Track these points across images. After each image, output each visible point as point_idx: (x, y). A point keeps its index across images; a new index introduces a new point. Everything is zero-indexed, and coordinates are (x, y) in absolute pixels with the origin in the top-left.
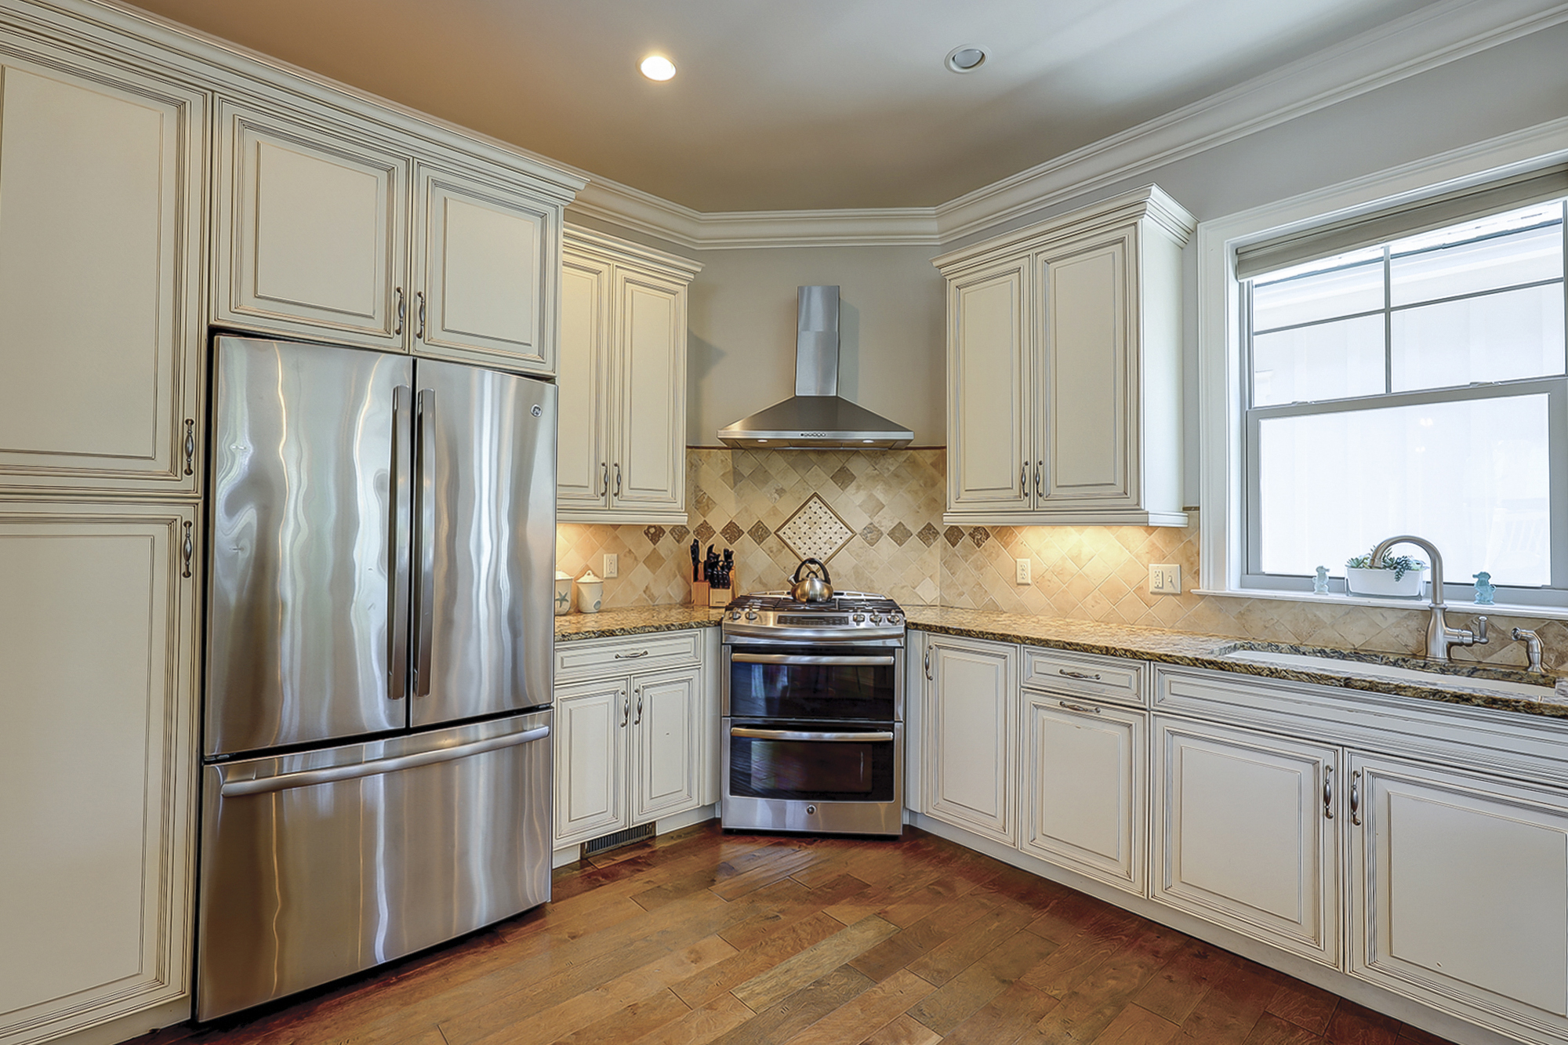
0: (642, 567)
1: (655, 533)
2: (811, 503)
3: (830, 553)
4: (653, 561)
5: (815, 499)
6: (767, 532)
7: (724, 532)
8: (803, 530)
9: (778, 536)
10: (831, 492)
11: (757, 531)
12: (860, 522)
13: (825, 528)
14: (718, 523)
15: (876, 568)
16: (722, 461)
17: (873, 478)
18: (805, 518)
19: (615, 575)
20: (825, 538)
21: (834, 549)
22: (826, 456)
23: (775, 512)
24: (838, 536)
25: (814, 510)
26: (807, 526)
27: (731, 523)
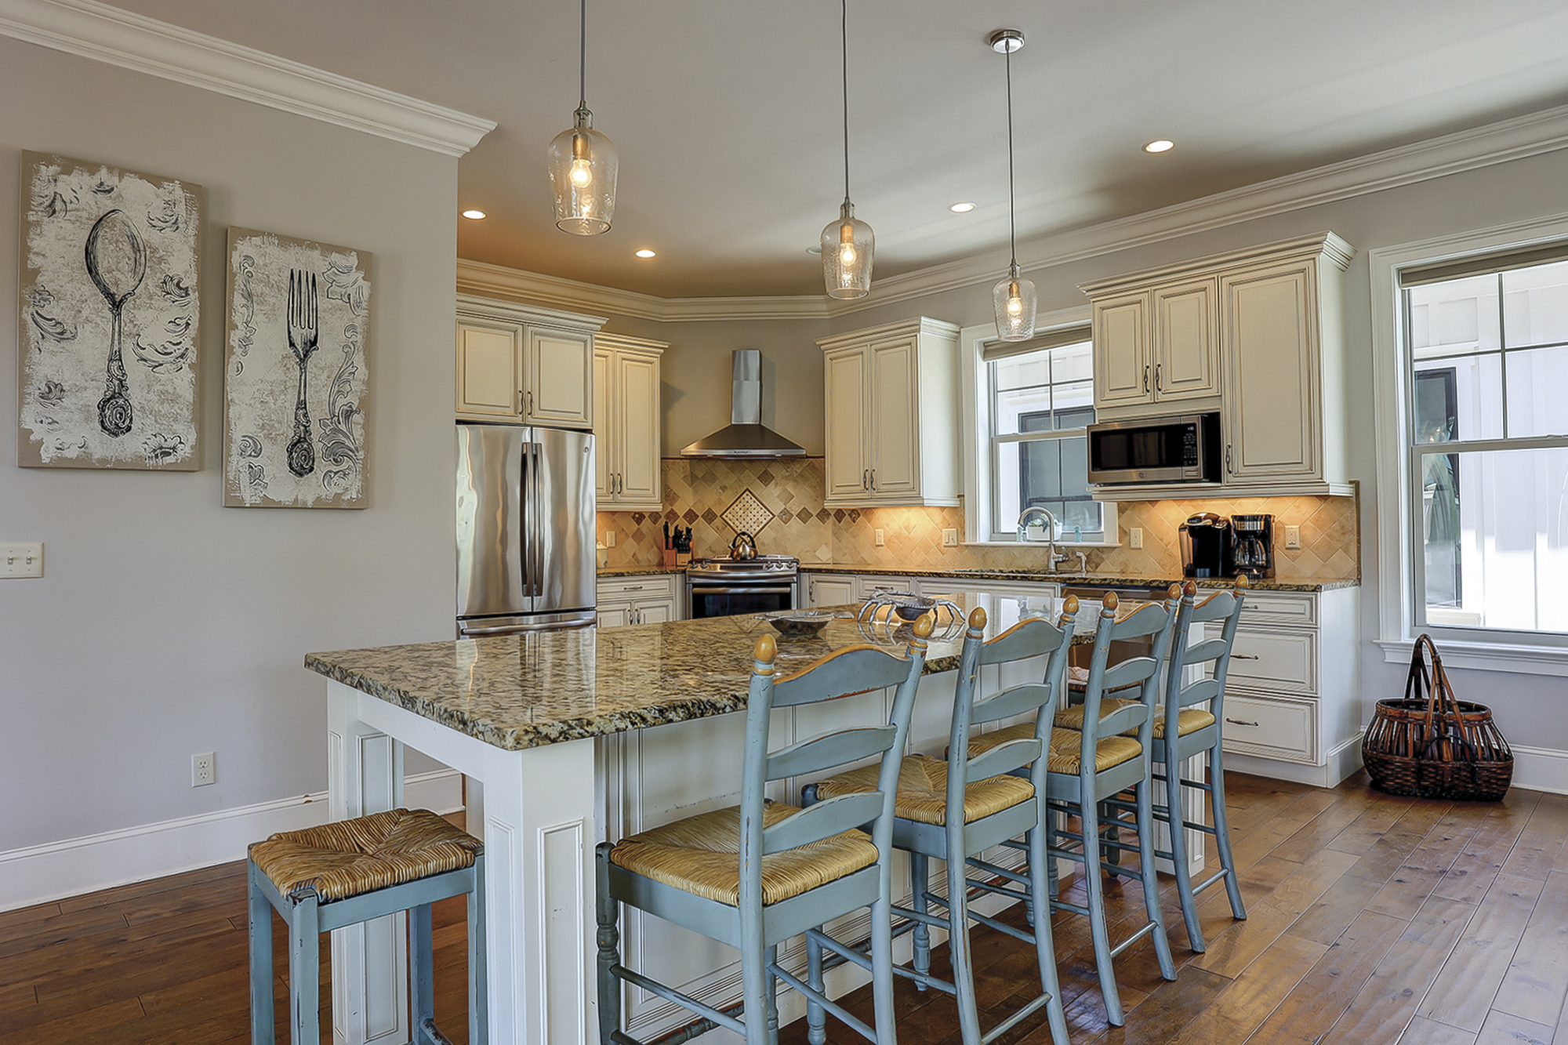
0: (631, 540)
1: (639, 517)
2: (744, 495)
3: (758, 529)
4: (638, 536)
5: (747, 492)
6: (715, 516)
7: (685, 516)
8: (739, 514)
9: (723, 519)
10: (759, 489)
11: (708, 515)
12: (777, 507)
13: (754, 512)
14: (681, 509)
15: (789, 539)
16: (683, 468)
17: (787, 478)
18: (740, 505)
19: (614, 545)
20: (754, 519)
21: (761, 527)
22: (754, 464)
23: (720, 502)
24: (763, 518)
25: (746, 500)
26: (742, 511)
27: (690, 510)
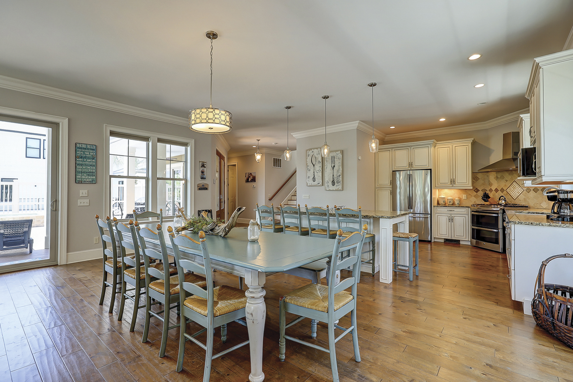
0: (473, 197)
1: (476, 191)
2: (514, 183)
3: (518, 195)
4: (476, 196)
5: (515, 182)
6: (504, 190)
7: (495, 190)
8: (512, 190)
9: (506, 191)
10: (518, 180)
11: (502, 190)
13: (517, 189)
14: (493, 188)
15: (530, 199)
18: (512, 187)
19: (466, 199)
20: (517, 191)
21: (519, 194)
23: (505, 185)
24: (520, 191)
25: (514, 185)
26: (513, 189)
27: (496, 188)
